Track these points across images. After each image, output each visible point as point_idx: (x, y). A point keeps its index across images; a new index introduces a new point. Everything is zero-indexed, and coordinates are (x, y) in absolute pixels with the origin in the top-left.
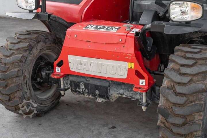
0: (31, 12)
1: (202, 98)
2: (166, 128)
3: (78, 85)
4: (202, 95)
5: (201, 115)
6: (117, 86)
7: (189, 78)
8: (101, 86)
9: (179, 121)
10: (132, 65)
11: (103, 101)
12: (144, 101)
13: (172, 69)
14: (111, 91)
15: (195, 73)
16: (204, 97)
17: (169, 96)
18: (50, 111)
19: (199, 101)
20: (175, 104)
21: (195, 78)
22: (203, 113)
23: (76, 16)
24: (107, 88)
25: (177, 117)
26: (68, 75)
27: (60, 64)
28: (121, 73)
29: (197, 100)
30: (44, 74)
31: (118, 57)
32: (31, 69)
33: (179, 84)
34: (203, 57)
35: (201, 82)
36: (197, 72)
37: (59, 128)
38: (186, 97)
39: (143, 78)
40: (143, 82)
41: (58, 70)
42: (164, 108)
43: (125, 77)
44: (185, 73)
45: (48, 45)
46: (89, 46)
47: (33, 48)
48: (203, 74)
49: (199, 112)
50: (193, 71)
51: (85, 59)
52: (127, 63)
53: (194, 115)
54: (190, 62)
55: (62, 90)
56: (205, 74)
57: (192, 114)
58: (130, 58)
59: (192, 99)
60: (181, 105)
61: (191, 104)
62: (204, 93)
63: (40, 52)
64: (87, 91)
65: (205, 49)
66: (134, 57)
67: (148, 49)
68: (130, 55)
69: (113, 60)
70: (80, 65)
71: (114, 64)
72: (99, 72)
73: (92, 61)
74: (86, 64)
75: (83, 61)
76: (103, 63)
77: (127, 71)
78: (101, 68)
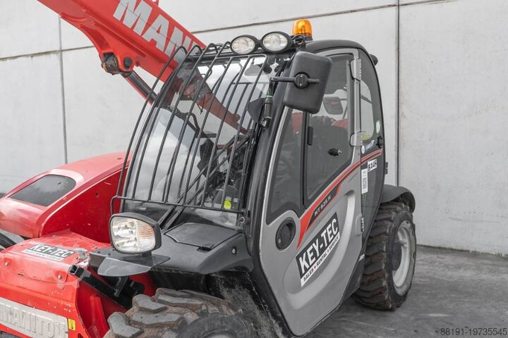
10: (73, 324)
31: (55, 307)
52: (65, 319)
58: (70, 311)
66: (75, 310)
67: (115, 294)
68: (70, 306)
69: (49, 311)
70: (10, 316)
71: (50, 319)
72: (33, 330)
73: (24, 311)
74: (18, 316)
75: (14, 310)
76: (38, 315)
77: (67, 335)
78: (36, 324)
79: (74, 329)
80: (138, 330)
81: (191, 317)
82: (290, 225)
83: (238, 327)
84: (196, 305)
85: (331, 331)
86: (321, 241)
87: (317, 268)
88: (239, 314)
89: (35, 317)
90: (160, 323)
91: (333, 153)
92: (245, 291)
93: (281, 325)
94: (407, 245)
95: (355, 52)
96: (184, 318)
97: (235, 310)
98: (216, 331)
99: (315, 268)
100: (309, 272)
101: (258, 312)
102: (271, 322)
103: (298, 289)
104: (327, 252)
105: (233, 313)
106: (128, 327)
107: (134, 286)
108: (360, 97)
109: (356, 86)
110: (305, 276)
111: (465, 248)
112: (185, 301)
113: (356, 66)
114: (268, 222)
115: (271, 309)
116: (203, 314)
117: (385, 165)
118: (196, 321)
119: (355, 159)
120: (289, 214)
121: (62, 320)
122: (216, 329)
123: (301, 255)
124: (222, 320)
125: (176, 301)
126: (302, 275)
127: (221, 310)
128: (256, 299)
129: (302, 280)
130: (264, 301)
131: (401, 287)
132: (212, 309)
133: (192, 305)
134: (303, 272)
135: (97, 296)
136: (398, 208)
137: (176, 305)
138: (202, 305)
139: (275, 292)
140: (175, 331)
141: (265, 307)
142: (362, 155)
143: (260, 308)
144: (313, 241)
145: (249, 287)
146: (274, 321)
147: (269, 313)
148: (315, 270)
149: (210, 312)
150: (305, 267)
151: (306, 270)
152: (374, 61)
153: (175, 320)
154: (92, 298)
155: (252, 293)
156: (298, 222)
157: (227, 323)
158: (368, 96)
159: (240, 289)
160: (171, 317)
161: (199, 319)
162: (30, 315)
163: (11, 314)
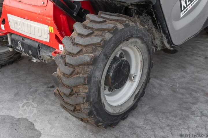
1: (88, 71)
2: (60, 96)
3: (17, 43)
4: (89, 68)
5: (86, 88)
6: (47, 48)
7: (79, 48)
8: (32, 47)
9: (66, 91)
10: (52, 29)
11: (37, 61)
14: (42, 53)
15: (85, 44)
16: (90, 70)
17: (61, 65)
18: (8, 65)
19: (84, 73)
20: (64, 74)
21: (84, 50)
22: (88, 87)
25: (66, 87)
28: (46, 37)
29: (83, 73)
31: (41, 20)
33: (70, 54)
34: (101, 28)
35: (88, 54)
36: (87, 43)
37: (5, 82)
38: (73, 68)
39: (61, 43)
40: (61, 48)
41: (3, 27)
42: (57, 76)
43: (48, 41)
44: (78, 43)
48: (94, 46)
49: (83, 85)
50: (84, 42)
52: (47, 26)
53: (79, 87)
54: (86, 32)
56: (96, 46)
57: (77, 86)
58: (50, 22)
59: (78, 71)
60: (68, 76)
61: (76, 76)
62: (91, 66)
64: (23, 50)
65: (111, 19)
66: (53, 21)
67: (74, 14)
68: (50, 19)
69: (38, 22)
70: (16, 25)
71: (39, 27)
72: (29, 32)
73: (24, 22)
74: (20, 24)
75: (18, 21)
76: (31, 24)
77: (49, 35)
78: (31, 29)
79: (53, 32)
80: (91, 31)
81: (120, 27)
83: (145, 35)
84: (123, 20)
85: (191, 47)
87: (191, 7)
88: (146, 29)
89: (30, 25)
90: (103, 29)
92: (149, 17)
93: (167, 38)
96: (116, 26)
97: (144, 26)
98: (133, 36)
99: (190, 7)
100: (185, 9)
101: (154, 30)
102: (162, 36)
103: (178, 18)
105: (142, 27)
106: (85, 29)
107: (84, 11)
110: (183, 11)
112: (117, 18)
115: (163, 28)
116: (127, 26)
118: (123, 29)
121: (45, 27)
122: (133, 35)
124: (137, 30)
125: (111, 17)
126: (182, 11)
127: (136, 25)
128: (154, 22)
129: (181, 13)
130: (159, 23)
132: (131, 24)
133: (121, 20)
134: (183, 9)
135: (64, 15)
137: (111, 20)
138: (126, 20)
139: (166, 18)
140: (111, 33)
141: (160, 27)
143: (156, 27)
145: (151, 15)
146: (164, 35)
147: (161, 30)
148: (189, 9)
149: (130, 25)
150: (184, 6)
151: (185, 8)
153: (112, 27)
154: (61, 16)
155: (153, 19)
157: (139, 32)
159: (145, 16)
160: (110, 25)
161: (125, 28)
162: (27, 24)
163: (17, 23)
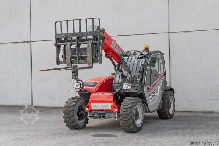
0: (78, 89)
3: (94, 114)
6: (108, 112)
7: (128, 104)
8: (102, 113)
9: (125, 116)
10: (112, 104)
12: (117, 117)
13: (124, 102)
20: (124, 111)
21: (129, 104)
23: (94, 91)
24: (104, 113)
26: (91, 111)
27: (88, 107)
28: (109, 107)
30: (81, 112)
31: (108, 102)
32: (77, 109)
33: (125, 106)
39: (116, 108)
40: (116, 110)
41: (87, 109)
43: (110, 108)
45: (83, 101)
46: (98, 99)
47: (78, 101)
51: (97, 104)
54: (128, 100)
55: (88, 117)
58: (112, 102)
60: (125, 111)
63: (80, 103)
71: (107, 105)
72: (102, 108)
74: (97, 106)
76: (103, 104)
78: (103, 106)
79: (113, 105)
82: (149, 88)
86: (153, 93)
91: (155, 75)
94: (172, 103)
95: (159, 53)
103: (150, 102)
104: (155, 96)
108: (160, 63)
109: (159, 61)
111: (192, 111)
113: (159, 56)
114: (146, 87)
117: (166, 82)
119: (160, 77)
120: (148, 86)
123: (150, 95)
129: (150, 100)
131: (171, 113)
136: (170, 92)
142: (161, 77)
144: (152, 93)
146: (146, 106)
148: (153, 99)
151: (151, 98)
152: (163, 54)
156: (150, 88)
158: (162, 63)
162: (101, 105)
